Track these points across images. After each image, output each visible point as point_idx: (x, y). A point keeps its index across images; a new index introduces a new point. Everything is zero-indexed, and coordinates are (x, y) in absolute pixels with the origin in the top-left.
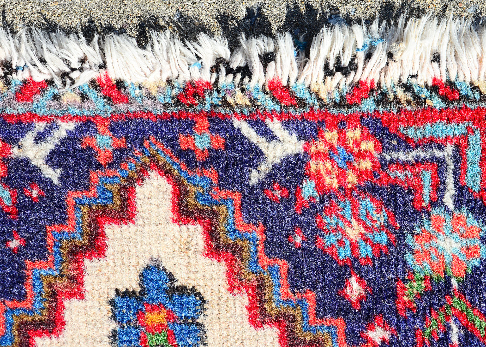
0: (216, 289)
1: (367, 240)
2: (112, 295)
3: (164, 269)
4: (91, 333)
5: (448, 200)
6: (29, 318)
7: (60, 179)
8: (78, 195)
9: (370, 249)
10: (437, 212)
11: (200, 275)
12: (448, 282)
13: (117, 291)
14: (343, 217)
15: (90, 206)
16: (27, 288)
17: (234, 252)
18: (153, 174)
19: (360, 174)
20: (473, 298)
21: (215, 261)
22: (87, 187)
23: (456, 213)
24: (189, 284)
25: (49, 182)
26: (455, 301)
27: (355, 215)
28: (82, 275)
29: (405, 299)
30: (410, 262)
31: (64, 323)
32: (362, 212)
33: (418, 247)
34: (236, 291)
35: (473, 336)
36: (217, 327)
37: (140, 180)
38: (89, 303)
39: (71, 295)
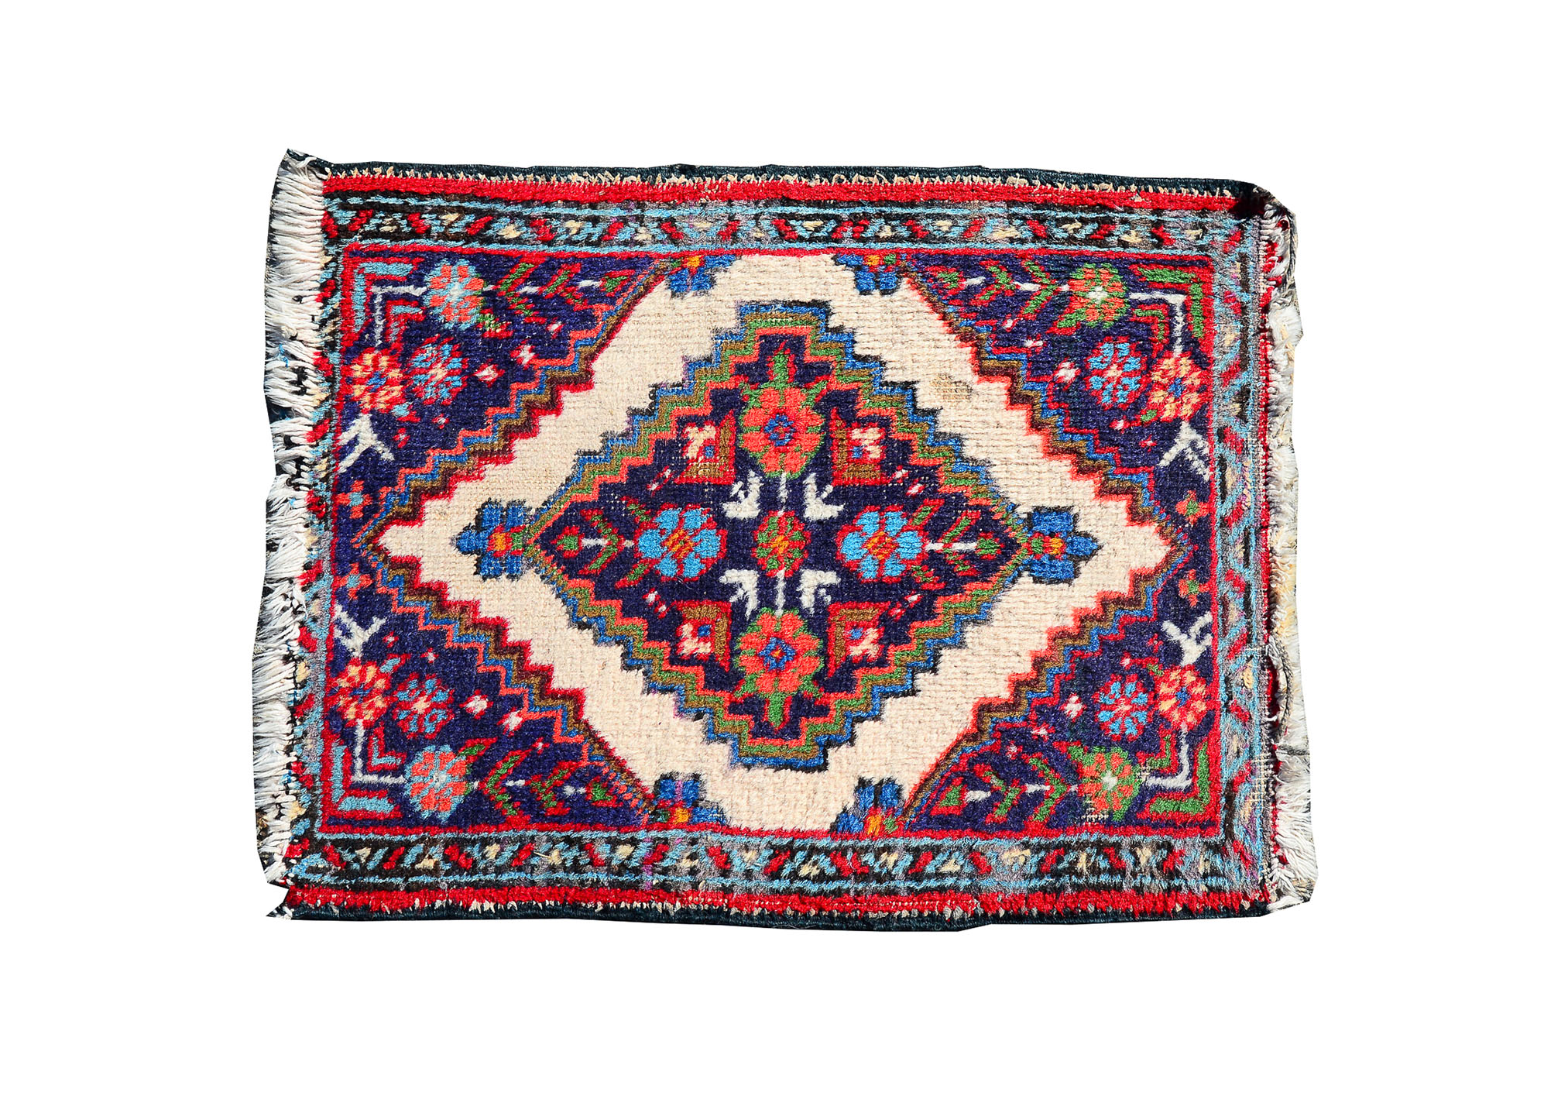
0: (481, 491)
1: (447, 362)
2: (478, 577)
3: (460, 534)
4: (508, 596)
5: (418, 292)
6: (492, 646)
7: (381, 618)
8: (395, 603)
9: (455, 360)
10: (427, 303)
11: (467, 504)
12: (485, 294)
13: (475, 574)
14: (427, 382)
15: (405, 594)
16: (465, 647)
17: (450, 475)
18: (382, 541)
19: (391, 367)
20: (501, 273)
21: (456, 491)
22: (389, 596)
23: (429, 285)
24: (474, 513)
25: (382, 627)
26: (502, 288)
27: (425, 371)
28: (460, 602)
29: (498, 331)
30: (468, 326)
31: (498, 618)
32: (423, 365)
33: (456, 319)
34: (482, 474)
35: (533, 274)
36: (512, 491)
37: (386, 552)
38: (484, 597)
39: (476, 612)
